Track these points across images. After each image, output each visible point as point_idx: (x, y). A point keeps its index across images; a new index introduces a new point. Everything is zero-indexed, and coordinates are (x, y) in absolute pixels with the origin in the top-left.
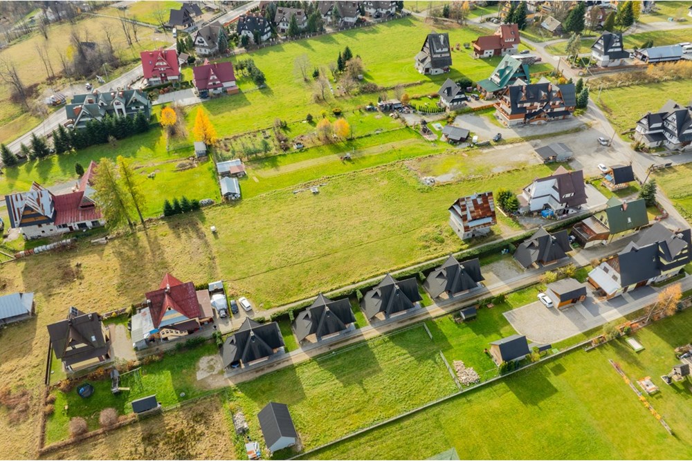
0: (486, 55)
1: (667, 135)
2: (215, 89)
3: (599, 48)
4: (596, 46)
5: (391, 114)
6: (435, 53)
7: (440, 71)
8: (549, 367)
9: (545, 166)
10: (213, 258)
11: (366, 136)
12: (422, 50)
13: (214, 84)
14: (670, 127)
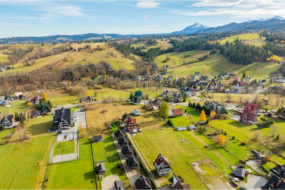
2: (245, 120)
8: (94, 180)
11: (226, 151)
13: (245, 118)
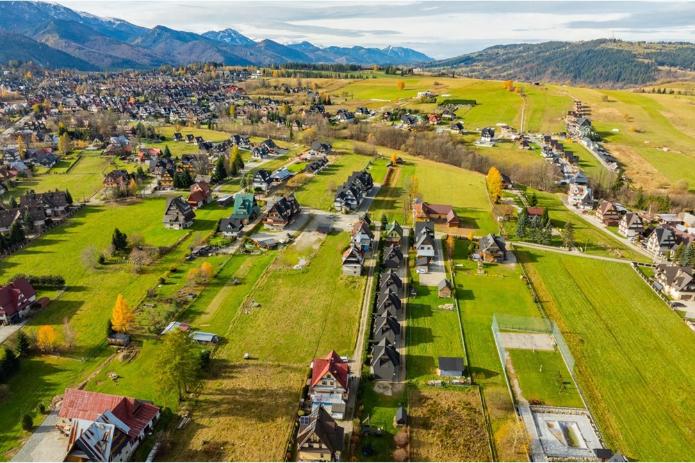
0: (199, 206)
1: (349, 202)
2: (24, 309)
3: (259, 180)
4: (255, 180)
5: (210, 255)
6: (185, 211)
7: (191, 223)
8: (458, 287)
9: (330, 236)
10: (279, 366)
11: (221, 270)
12: (166, 214)
13: (22, 303)
14: (349, 197)
